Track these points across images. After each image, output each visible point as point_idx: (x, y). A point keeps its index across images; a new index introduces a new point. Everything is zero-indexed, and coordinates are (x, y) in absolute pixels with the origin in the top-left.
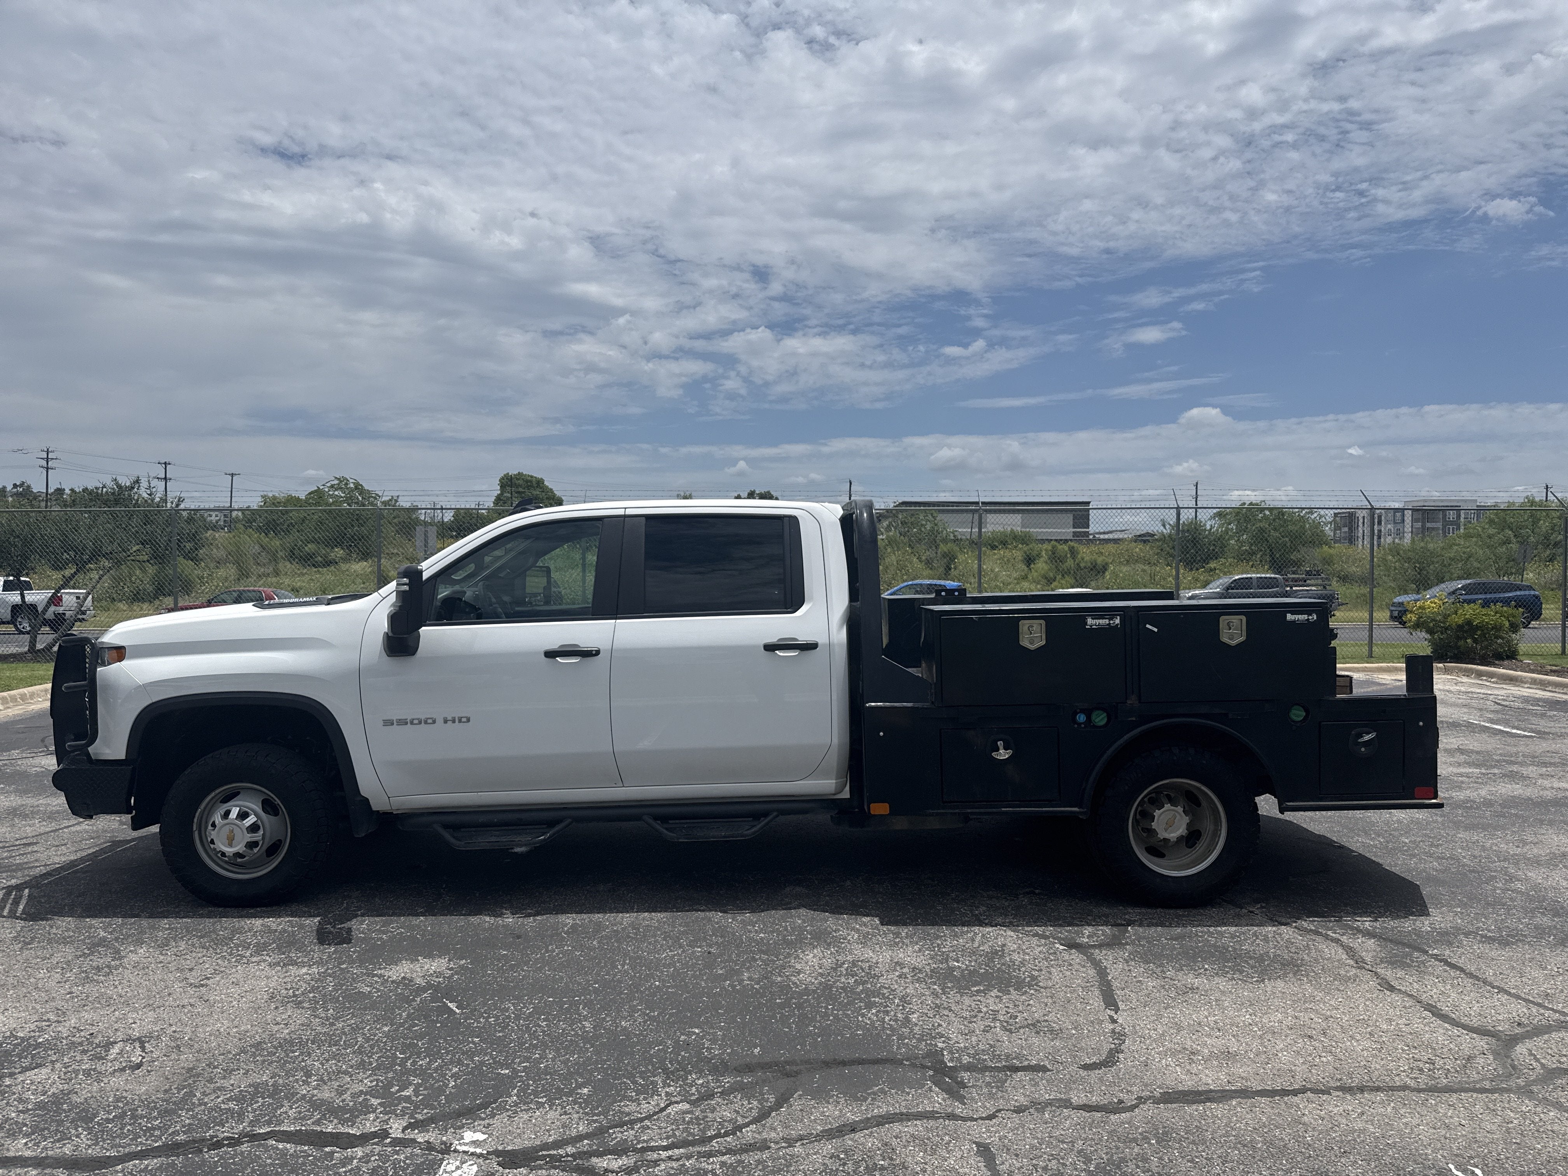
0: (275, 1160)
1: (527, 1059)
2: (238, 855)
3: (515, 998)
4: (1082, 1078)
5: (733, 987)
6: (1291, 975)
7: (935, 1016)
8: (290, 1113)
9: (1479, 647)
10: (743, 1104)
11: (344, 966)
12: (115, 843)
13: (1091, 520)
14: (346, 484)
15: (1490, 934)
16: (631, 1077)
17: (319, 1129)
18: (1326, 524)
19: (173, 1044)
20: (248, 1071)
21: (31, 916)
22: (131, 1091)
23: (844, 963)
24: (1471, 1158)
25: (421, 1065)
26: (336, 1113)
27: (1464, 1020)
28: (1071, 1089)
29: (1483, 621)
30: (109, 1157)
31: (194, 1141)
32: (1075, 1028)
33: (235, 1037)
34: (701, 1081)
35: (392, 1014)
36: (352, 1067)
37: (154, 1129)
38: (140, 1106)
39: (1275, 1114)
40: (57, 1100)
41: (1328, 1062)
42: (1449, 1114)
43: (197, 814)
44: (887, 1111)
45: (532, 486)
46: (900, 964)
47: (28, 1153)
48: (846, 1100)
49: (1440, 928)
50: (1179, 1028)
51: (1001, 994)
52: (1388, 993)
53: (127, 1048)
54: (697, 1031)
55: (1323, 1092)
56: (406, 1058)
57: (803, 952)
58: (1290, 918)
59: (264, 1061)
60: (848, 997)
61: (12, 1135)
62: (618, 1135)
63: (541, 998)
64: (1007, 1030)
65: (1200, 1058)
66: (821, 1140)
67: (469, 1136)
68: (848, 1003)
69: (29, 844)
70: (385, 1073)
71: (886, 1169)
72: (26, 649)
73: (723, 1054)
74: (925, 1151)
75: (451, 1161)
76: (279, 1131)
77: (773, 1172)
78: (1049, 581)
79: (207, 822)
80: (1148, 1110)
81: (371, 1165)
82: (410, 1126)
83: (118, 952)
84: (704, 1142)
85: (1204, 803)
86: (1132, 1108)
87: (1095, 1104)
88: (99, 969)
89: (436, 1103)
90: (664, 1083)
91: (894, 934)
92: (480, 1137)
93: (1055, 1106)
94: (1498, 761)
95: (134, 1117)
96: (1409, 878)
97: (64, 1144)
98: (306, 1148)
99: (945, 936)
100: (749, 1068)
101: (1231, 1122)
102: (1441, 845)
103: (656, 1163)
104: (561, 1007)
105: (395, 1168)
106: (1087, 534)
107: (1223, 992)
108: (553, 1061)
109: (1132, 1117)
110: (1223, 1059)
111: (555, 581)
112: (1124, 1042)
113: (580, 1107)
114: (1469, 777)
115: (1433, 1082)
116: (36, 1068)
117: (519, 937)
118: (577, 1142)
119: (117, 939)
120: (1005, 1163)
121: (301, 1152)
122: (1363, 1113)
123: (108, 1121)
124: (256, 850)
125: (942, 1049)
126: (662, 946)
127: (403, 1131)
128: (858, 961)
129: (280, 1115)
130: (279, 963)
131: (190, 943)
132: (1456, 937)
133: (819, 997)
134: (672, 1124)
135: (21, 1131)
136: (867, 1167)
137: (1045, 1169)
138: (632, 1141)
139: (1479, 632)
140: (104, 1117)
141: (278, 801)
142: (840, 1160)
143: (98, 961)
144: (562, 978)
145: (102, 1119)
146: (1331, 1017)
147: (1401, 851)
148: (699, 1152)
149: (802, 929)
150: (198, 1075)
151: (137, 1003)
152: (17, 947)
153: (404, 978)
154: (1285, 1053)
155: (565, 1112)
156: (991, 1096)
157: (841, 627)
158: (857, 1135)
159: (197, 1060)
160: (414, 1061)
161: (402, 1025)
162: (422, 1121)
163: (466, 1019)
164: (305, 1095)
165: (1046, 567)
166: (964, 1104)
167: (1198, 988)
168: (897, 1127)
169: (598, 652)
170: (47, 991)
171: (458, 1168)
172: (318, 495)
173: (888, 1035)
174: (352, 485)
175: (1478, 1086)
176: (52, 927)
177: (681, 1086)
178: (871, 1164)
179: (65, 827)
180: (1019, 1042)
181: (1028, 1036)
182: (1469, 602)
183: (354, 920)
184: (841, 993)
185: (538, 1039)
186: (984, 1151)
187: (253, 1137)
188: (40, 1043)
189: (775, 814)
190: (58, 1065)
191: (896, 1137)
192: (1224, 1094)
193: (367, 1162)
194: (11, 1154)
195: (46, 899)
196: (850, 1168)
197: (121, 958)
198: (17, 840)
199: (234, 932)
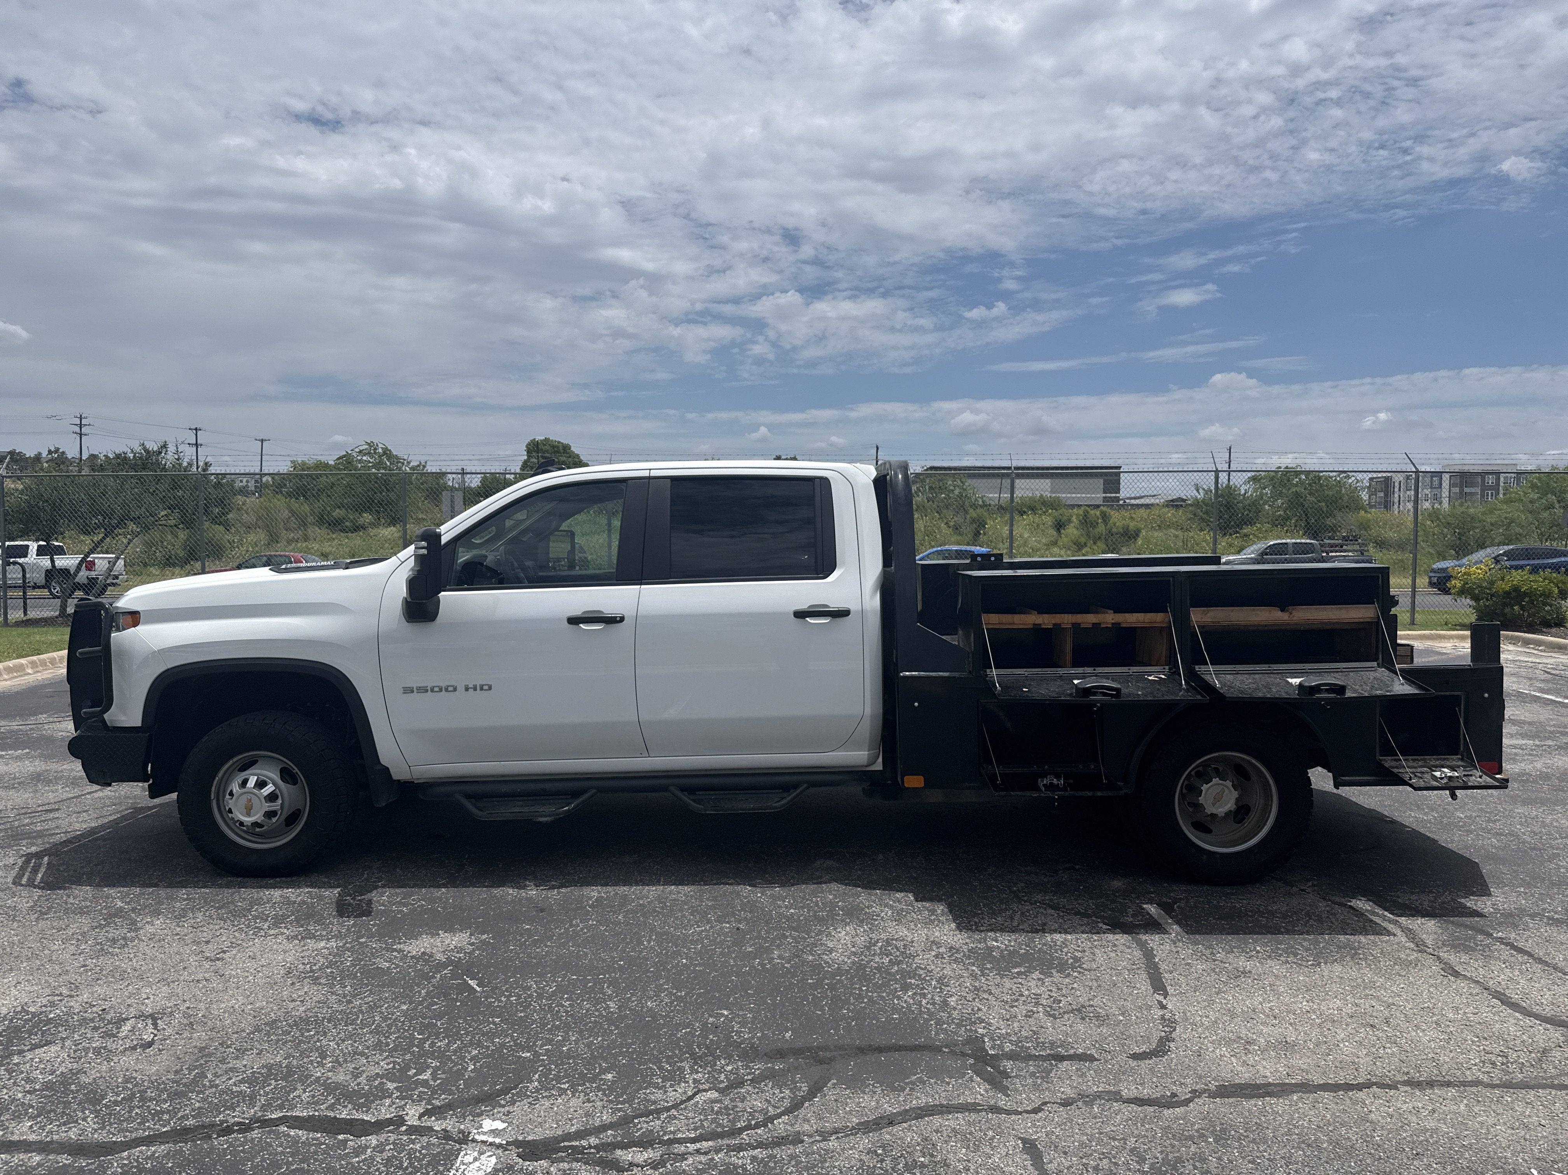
0: (286, 1148)
1: (550, 1041)
2: (256, 824)
3: (539, 975)
4: (1132, 1068)
5: (763, 965)
6: (1348, 958)
7: (974, 999)
8: (304, 1096)
9: (1526, 614)
10: (774, 1093)
11: (363, 940)
12: (138, 810)
13: (1122, 484)
14: (375, 449)
15: (1556, 916)
16: (657, 1062)
17: (332, 1114)
18: (1363, 489)
19: (186, 1021)
20: (262, 1051)
21: (49, 885)
22: (141, 1071)
23: (877, 942)
24: (1555, 1162)
25: (440, 1046)
26: (351, 1098)
27: (1536, 1009)
28: (1120, 1081)
29: (1531, 587)
30: (115, 1142)
31: (203, 1127)
32: (1123, 1014)
33: (250, 1014)
34: (730, 1068)
35: (411, 991)
36: (368, 1048)
37: (162, 1113)
38: (149, 1088)
39: (1339, 1111)
40: (65, 1080)
41: (1393, 1054)
42: (1527, 1113)
43: (215, 782)
44: (926, 1103)
45: (558, 452)
46: (938, 944)
47: (32, 1137)
48: (882, 1090)
49: (1504, 909)
50: (1233, 1015)
51: (1043, 977)
52: (1452, 979)
53: (139, 1025)
54: (726, 1013)
55: (1390, 1087)
56: (424, 1039)
57: (835, 929)
58: (1344, 897)
59: (278, 1040)
60: (883, 978)
61: (17, 1117)
62: (643, 1125)
63: (565, 975)
64: (1050, 1015)
65: (1257, 1048)
66: (857, 1133)
67: (488, 1124)
68: (883, 985)
69: (51, 811)
70: (402, 1055)
71: (926, 1166)
72: (57, 613)
73: (753, 1038)
74: (968, 1148)
75: (469, 1152)
76: (292, 1116)
77: (807, 1169)
78: (1080, 546)
79: (225, 791)
80: (1204, 1104)
81: (385, 1155)
82: (427, 1113)
83: (134, 923)
84: (733, 1134)
85: (1254, 777)
86: (1187, 1102)
87: (1146, 1097)
88: (114, 941)
89: (454, 1088)
90: (691, 1068)
91: (929, 911)
92: (499, 1125)
93: (1103, 1098)
94: (1551, 732)
95: (143, 1099)
96: (1467, 855)
97: (70, 1128)
98: (319, 1135)
99: (982, 913)
100: (780, 1054)
101: (1293, 1119)
102: (1499, 820)
103: (683, 1157)
104: (585, 986)
105: (410, 1158)
106: (1118, 499)
107: (1276, 976)
108: (576, 1044)
109: (1187, 1112)
110: (1281, 1049)
111: (581, 547)
112: (1175, 1030)
113: (604, 1094)
114: (1523, 749)
115: (1507, 1077)
116: (45, 1045)
117: (542, 911)
118: (600, 1132)
119: (133, 910)
120: (1053, 1161)
121: (313, 1139)
122: (1434, 1111)
123: (116, 1103)
124: (274, 820)
125: (983, 1035)
126: (689, 921)
127: (420, 1118)
128: (893, 940)
129: (293, 1099)
130: (297, 936)
131: (207, 914)
132: (1521, 919)
133: (852, 977)
134: (700, 1114)
135: (27, 1113)
136: (906, 1164)
137: (1096, 1169)
138: (658, 1132)
139: (1527, 599)
140: (112, 1099)
141: (296, 770)
142: (878, 1155)
143: (113, 933)
144: (586, 954)
145: (110, 1101)
146: (1394, 1004)
147: (1456, 826)
148: (728, 1145)
149: (833, 905)
150: (210, 1055)
151: (151, 977)
152: (33, 917)
153: (424, 953)
154: (1347, 1044)
155: (589, 1099)
156: (1036, 1087)
157: (874, 593)
158: (895, 1129)
159: (210, 1039)
160: (432, 1043)
161: (421, 1003)
162: (440, 1108)
163: (486, 998)
164: (319, 1077)
165: (1075, 532)
166: (1008, 1096)
167: (1250, 972)
168: (937, 1120)
169: (622, 619)
170: (61, 964)
171: (475, 1159)
172: (347, 461)
173: (926, 1020)
174: (380, 450)
175: (1556, 1082)
176: (69, 897)
177: (709, 1073)
178: (910, 1161)
179: (88, 793)
180: (1064, 1028)
181: (1073, 1023)
182: (1516, 568)
183: (375, 892)
184: (875, 973)
185: (561, 1020)
186: (1030, 1147)
187: (265, 1123)
188: (51, 1019)
189: (805, 785)
190: (68, 1043)
191: (937, 1131)
192: (1285, 1088)
193: (381, 1152)
194: (15, 1138)
195: (65, 867)
196: (888, 1164)
197: (137, 930)
198: (39, 806)
199: (252, 903)
